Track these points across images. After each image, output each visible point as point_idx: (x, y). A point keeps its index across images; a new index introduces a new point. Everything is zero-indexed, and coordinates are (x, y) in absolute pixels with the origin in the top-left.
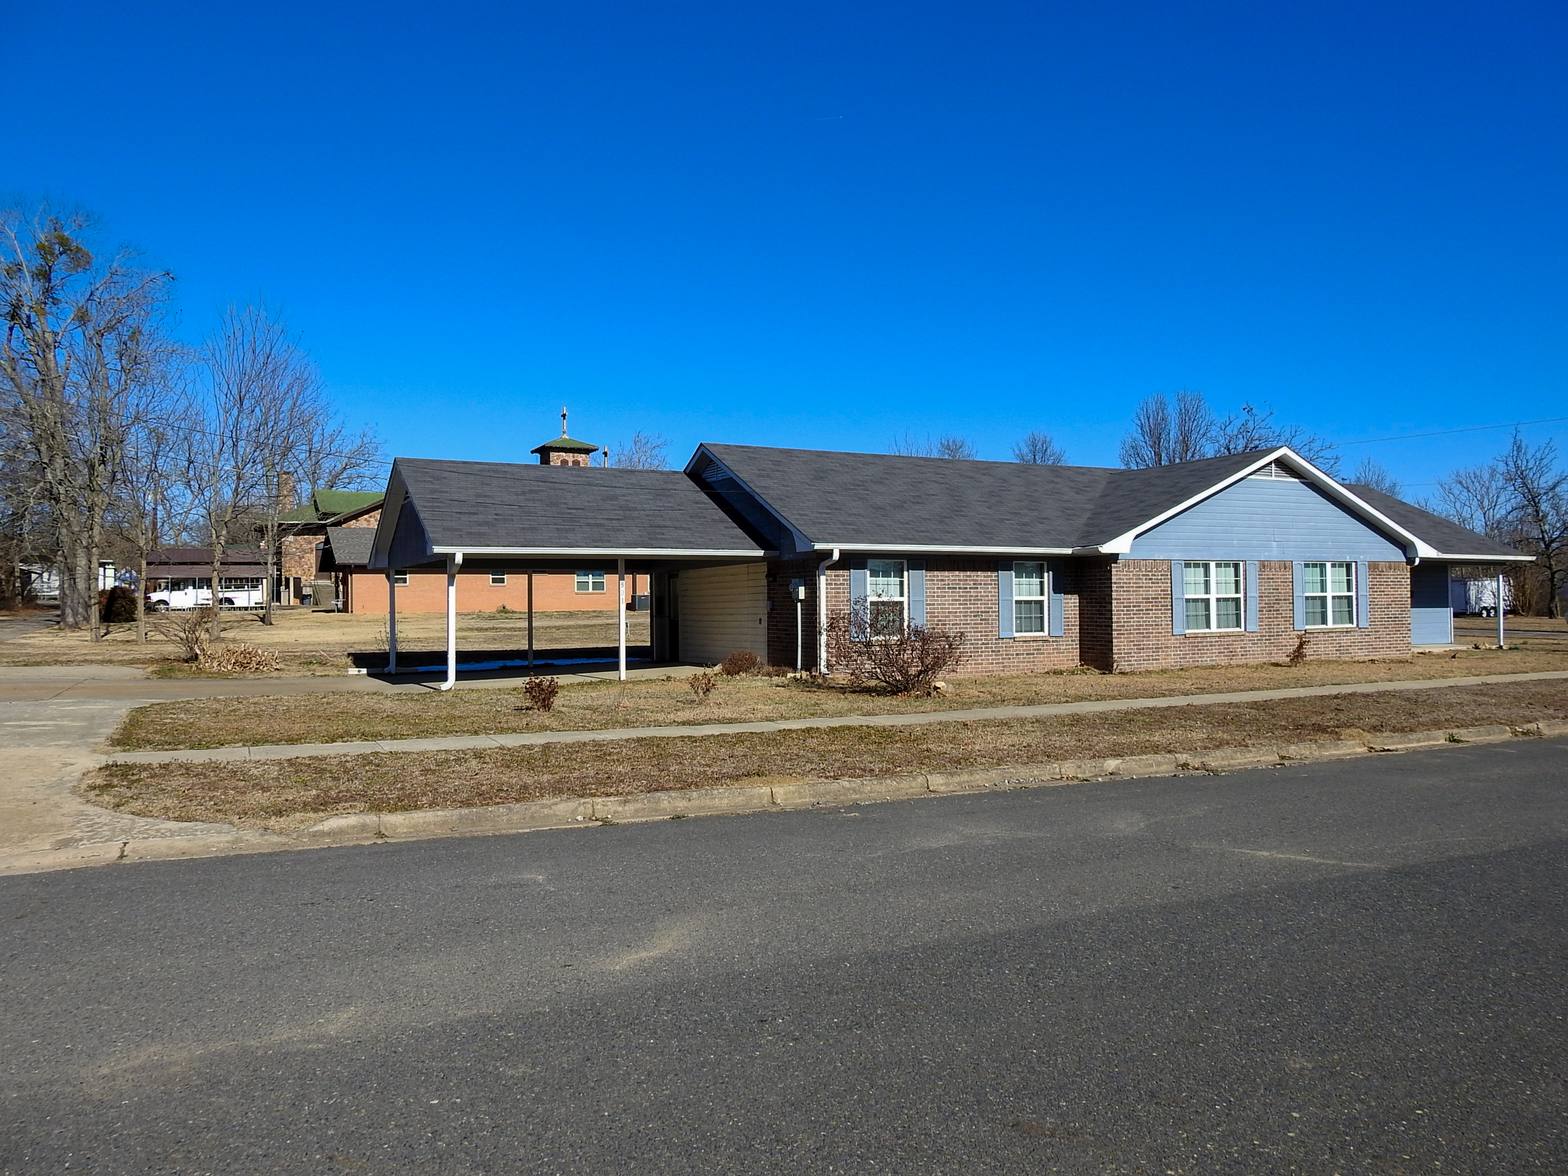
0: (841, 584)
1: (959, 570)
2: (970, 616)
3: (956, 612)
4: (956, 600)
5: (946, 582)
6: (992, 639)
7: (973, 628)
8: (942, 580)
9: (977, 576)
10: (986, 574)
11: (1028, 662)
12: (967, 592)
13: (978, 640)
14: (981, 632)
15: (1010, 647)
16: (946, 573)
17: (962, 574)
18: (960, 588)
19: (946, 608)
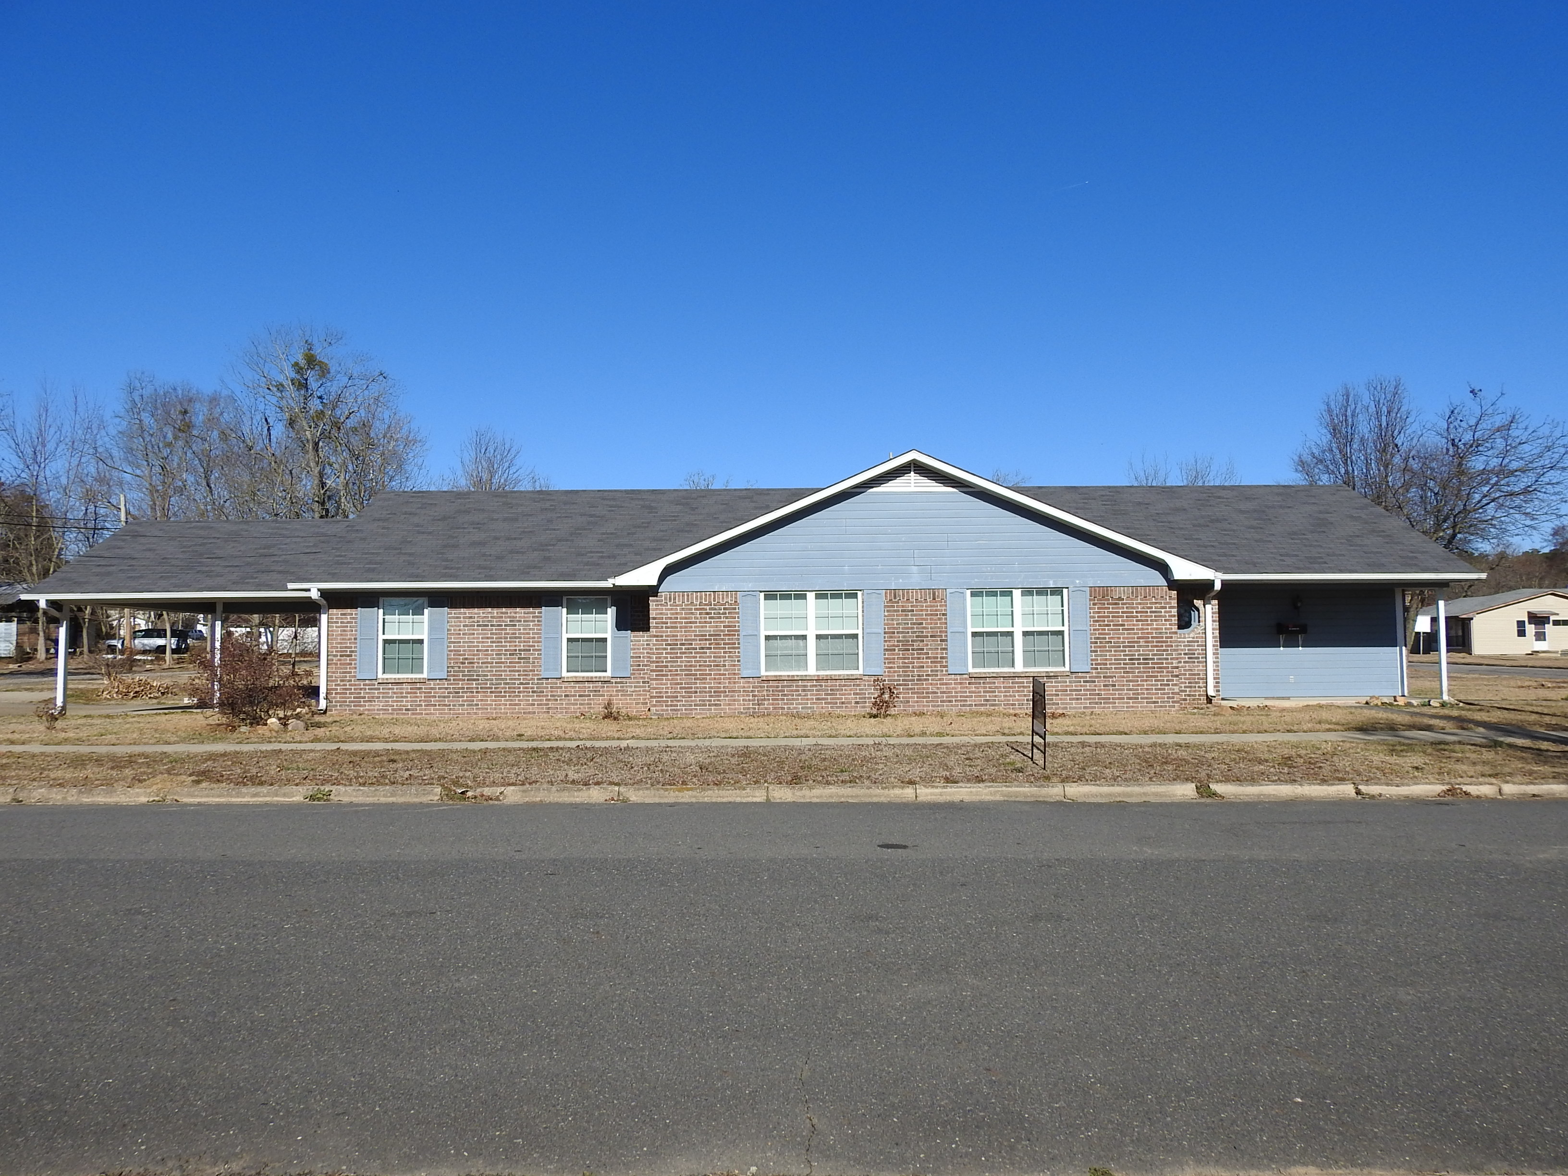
0: (348, 622)
1: (493, 607)
2: (505, 655)
3: (487, 650)
4: (488, 638)
5: (476, 620)
6: (532, 679)
7: (509, 667)
8: (471, 617)
9: (516, 613)
10: (527, 610)
11: (581, 704)
12: (502, 630)
13: (515, 679)
14: (518, 671)
15: (557, 688)
16: (476, 610)
17: (495, 611)
18: (492, 626)
19: (474, 646)
